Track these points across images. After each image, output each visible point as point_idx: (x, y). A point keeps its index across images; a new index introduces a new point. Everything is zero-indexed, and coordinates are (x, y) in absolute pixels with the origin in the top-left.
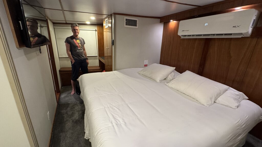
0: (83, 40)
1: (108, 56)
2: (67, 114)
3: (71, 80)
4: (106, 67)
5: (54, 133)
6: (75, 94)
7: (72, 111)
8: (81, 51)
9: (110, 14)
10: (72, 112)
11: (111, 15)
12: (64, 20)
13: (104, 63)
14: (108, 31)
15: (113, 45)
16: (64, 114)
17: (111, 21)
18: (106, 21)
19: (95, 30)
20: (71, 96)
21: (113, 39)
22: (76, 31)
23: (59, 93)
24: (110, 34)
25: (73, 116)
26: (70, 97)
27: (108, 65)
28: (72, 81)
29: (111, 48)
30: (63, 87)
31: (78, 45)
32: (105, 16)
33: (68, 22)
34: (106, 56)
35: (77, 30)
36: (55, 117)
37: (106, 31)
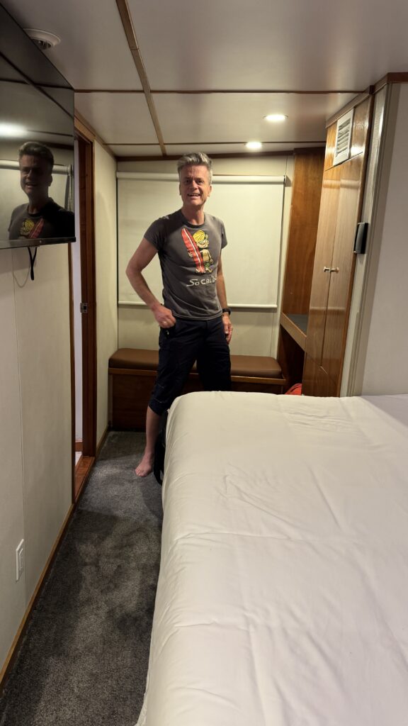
0: (221, 227)
1: (326, 312)
2: (97, 566)
3: (149, 408)
4: (309, 370)
5: (27, 644)
6: (148, 477)
7: (119, 561)
8: (208, 281)
9: (365, 84)
10: (119, 566)
11: (372, 90)
12: (157, 142)
13: (303, 347)
14: (343, 182)
15: (363, 251)
16: (86, 564)
17: (367, 125)
18: (341, 127)
19: (281, 179)
20: (131, 481)
21: (368, 218)
22: (195, 185)
23: (90, 456)
24: (354, 196)
25: (116, 586)
26: (127, 485)
27: (320, 361)
28: (149, 411)
29: (349, 268)
30: (112, 433)
31: (196, 254)
32: (340, 100)
33: (170, 150)
34: (314, 312)
35: (199, 181)
36: (50, 567)
37: (334, 182)
